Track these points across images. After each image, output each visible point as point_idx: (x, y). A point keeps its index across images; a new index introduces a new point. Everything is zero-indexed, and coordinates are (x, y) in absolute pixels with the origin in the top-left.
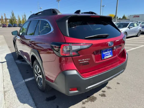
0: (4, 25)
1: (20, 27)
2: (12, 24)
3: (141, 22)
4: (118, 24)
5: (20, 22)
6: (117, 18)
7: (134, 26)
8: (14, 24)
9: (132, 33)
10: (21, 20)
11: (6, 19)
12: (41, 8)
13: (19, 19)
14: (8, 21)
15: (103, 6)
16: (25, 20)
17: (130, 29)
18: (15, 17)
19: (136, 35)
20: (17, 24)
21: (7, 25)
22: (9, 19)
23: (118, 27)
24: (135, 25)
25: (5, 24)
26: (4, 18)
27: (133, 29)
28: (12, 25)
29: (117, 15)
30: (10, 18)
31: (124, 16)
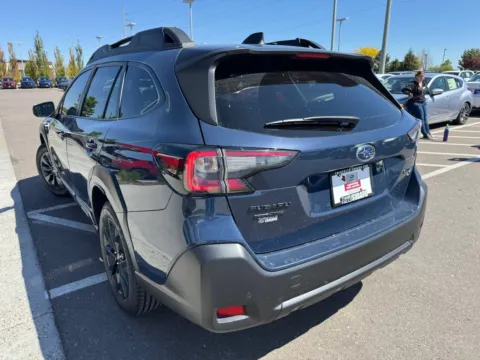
0: (5, 80)
1: (60, 87)
2: (35, 77)
3: (468, 75)
4: (390, 81)
5: (62, 71)
6: (387, 60)
7: (446, 88)
8: (42, 79)
9: (439, 113)
10: (66, 63)
11: (14, 62)
12: (131, 25)
13: (59, 64)
14: (22, 67)
15: (341, 20)
16: (79, 64)
17: (435, 97)
18: (44, 56)
19: (455, 117)
20: (50, 79)
21: (16, 81)
22: (24, 61)
23: (392, 92)
24: (452, 83)
25: (11, 79)
26: (7, 58)
27: (443, 99)
28: (36, 80)
29: (386, 52)
30: (26, 58)
31: (410, 52)
